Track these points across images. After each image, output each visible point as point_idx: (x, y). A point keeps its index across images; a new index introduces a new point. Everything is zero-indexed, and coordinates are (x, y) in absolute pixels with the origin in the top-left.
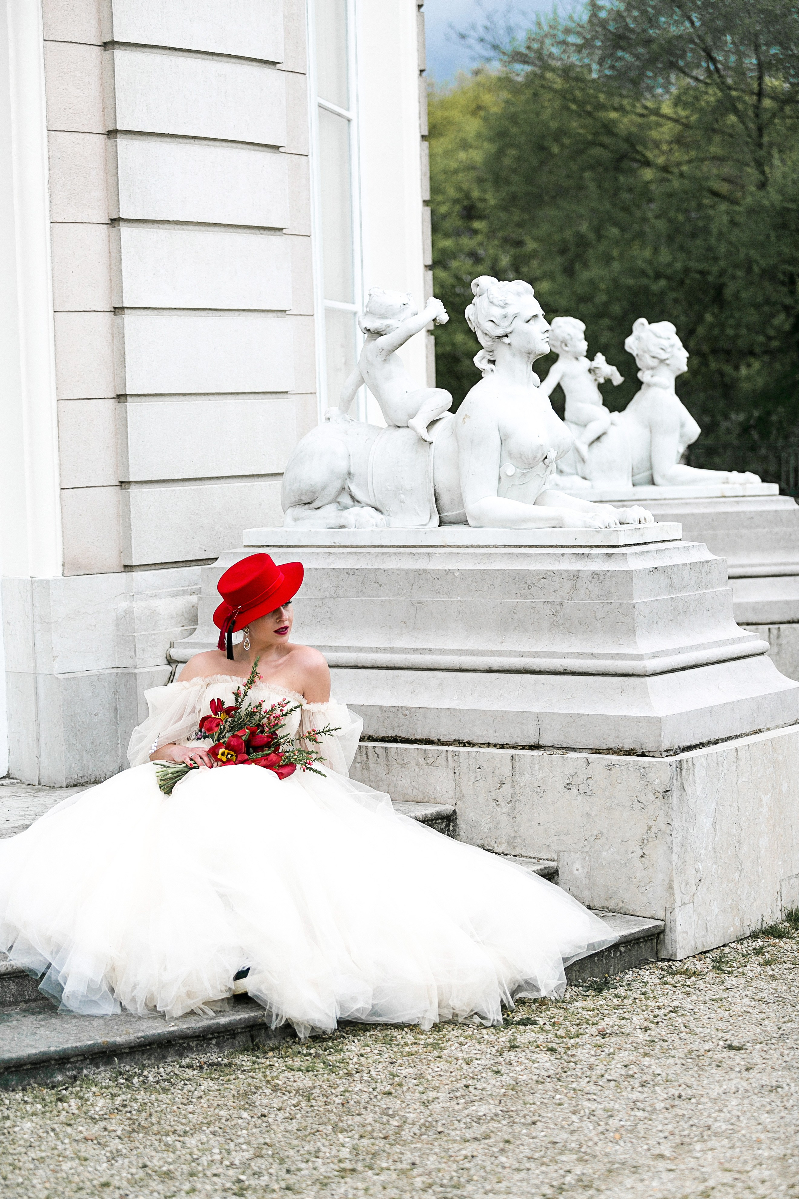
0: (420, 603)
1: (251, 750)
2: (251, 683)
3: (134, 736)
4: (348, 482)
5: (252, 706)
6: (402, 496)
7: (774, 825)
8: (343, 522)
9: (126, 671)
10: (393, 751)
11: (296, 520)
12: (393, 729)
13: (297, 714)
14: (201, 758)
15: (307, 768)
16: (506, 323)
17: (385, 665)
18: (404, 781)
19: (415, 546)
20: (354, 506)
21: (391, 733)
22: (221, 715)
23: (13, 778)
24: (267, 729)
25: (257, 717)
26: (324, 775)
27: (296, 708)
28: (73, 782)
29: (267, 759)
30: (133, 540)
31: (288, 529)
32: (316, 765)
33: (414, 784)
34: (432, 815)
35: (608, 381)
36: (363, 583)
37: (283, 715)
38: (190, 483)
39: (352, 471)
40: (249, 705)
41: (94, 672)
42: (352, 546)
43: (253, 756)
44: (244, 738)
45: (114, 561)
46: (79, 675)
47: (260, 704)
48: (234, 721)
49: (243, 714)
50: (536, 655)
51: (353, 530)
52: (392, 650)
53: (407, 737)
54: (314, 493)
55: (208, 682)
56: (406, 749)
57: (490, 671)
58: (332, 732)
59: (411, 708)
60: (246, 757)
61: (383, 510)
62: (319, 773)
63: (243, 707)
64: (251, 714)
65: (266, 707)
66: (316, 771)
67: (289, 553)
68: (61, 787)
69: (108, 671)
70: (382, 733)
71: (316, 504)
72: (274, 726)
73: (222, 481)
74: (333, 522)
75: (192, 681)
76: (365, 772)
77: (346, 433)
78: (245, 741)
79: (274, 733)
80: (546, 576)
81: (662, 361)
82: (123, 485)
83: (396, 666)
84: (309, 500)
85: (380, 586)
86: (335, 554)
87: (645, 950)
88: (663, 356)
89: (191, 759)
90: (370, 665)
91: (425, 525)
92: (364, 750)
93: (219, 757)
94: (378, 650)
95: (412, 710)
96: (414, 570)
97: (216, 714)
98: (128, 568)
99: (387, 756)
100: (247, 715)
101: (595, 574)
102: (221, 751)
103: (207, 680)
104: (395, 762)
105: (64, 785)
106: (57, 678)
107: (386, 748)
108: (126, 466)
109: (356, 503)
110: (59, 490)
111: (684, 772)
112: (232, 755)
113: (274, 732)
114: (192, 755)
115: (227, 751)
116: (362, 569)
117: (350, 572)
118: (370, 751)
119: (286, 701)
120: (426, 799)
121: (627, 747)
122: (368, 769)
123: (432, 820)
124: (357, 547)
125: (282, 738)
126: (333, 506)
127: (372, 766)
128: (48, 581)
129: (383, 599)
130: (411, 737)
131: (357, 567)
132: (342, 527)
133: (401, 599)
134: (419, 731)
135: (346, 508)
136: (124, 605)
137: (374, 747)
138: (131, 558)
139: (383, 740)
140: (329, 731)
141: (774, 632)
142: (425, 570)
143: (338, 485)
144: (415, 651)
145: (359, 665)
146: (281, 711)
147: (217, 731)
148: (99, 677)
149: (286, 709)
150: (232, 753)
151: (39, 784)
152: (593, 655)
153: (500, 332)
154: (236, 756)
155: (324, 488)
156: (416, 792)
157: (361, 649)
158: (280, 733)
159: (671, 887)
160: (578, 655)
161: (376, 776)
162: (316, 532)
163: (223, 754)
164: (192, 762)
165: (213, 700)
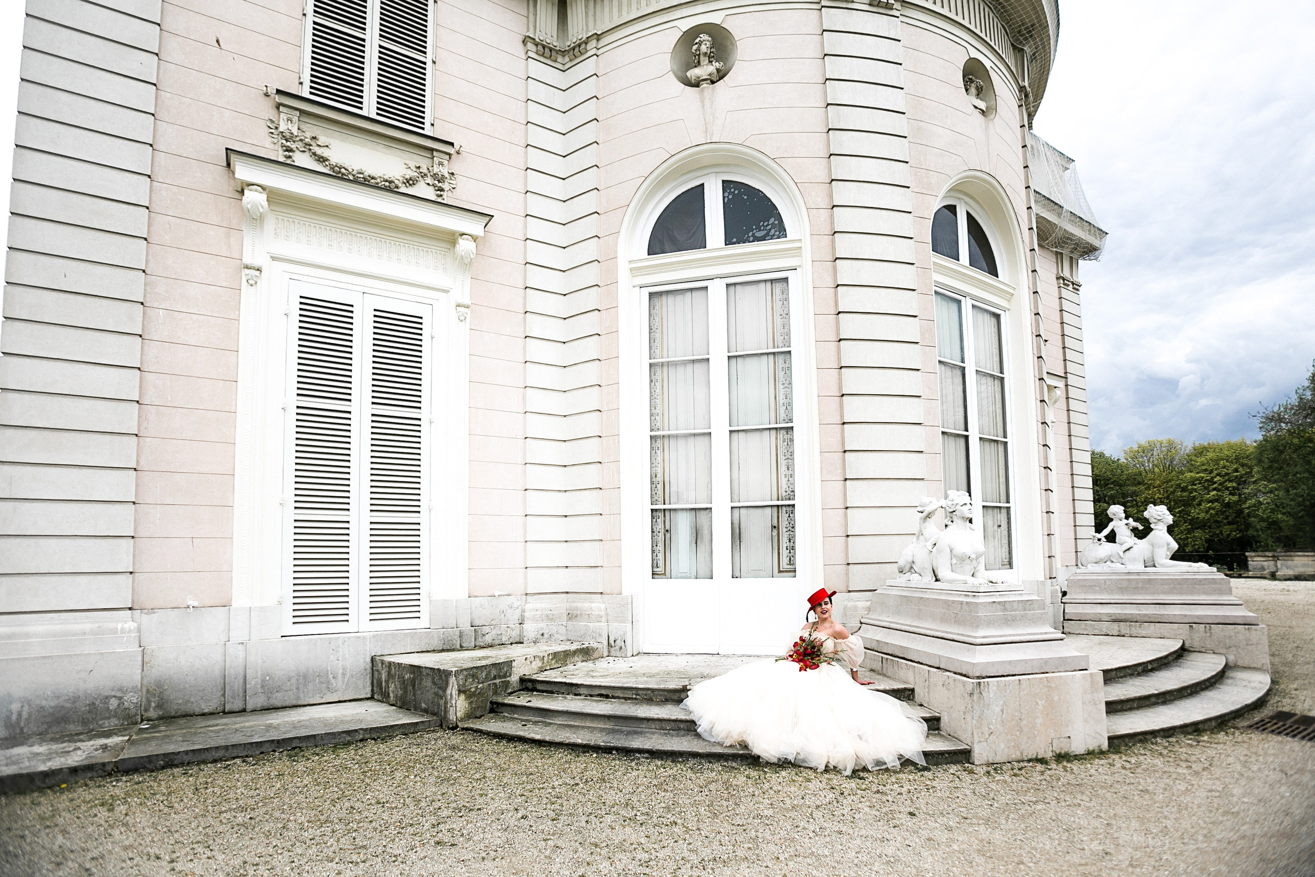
4: (913, 565)
6: (925, 570)
7: (1047, 714)
8: (910, 579)
11: (899, 577)
16: (953, 507)
35: (1137, 529)
38: (876, 564)
39: (914, 561)
45: (845, 589)
50: (947, 632)
51: (911, 582)
54: (902, 568)
57: (933, 637)
59: (908, 648)
71: (904, 572)
74: (908, 579)
80: (954, 602)
81: (1159, 520)
82: (848, 564)
84: (901, 571)
87: (960, 757)
88: (1159, 518)
91: (930, 581)
98: (849, 591)
101: (967, 603)
108: (848, 558)
109: (915, 572)
110: (823, 565)
111: (982, 687)
117: (905, 597)
121: (964, 673)
126: (909, 573)
131: (906, 595)
132: (909, 581)
135: (912, 574)
138: (849, 588)
141: (1208, 627)
143: (909, 566)
152: (962, 635)
153: (952, 510)
155: (904, 567)
159: (973, 734)
160: (958, 634)
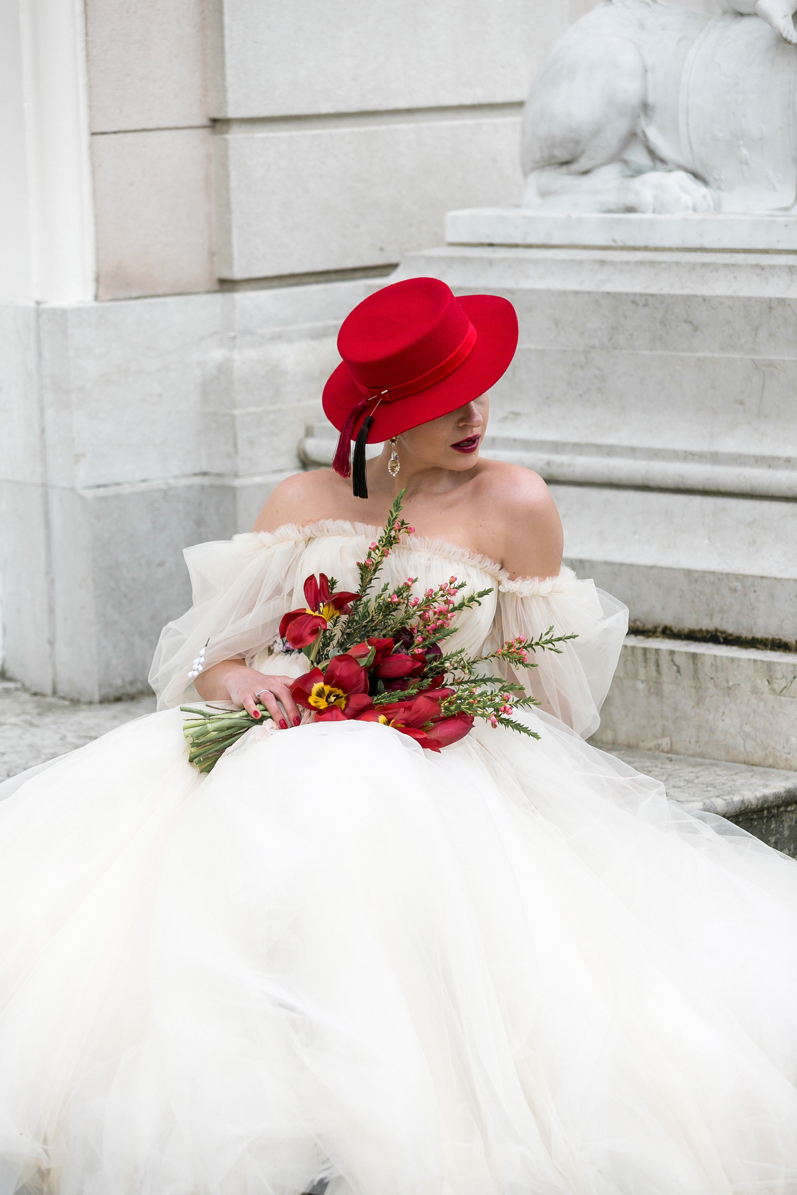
0: (771, 364)
1: (381, 685)
2: (390, 542)
3: (164, 642)
4: (643, 122)
5: (390, 591)
6: (744, 152)
8: (630, 200)
9: (219, 482)
10: (708, 662)
11: (545, 194)
12: (711, 616)
13: (489, 603)
14: (277, 699)
15: (502, 721)
17: (700, 487)
18: (728, 721)
19: (766, 251)
20: (654, 169)
21: (707, 624)
22: (325, 610)
23: (10, 680)
24: (418, 639)
25: (399, 615)
26: (535, 735)
27: (481, 595)
28: (113, 693)
29: (409, 708)
30: (235, 231)
31: (528, 213)
32: (518, 715)
33: (747, 728)
34: (777, 796)
36: (664, 323)
37: (454, 609)
38: (353, 121)
39: (651, 100)
40: (385, 589)
41: (158, 483)
42: (646, 249)
43: (384, 698)
44: (363, 662)
45: (198, 271)
46: (126, 490)
47: (407, 587)
48: (351, 621)
49: (373, 606)
51: (648, 216)
52: (715, 458)
53: (737, 633)
54: (576, 142)
55: (309, 534)
56: (732, 660)
58: (559, 645)
59: (745, 576)
60: (366, 699)
61: (709, 178)
62: (526, 730)
63: (372, 593)
64: (387, 608)
65: (418, 593)
66: (518, 727)
67: (527, 260)
68: (90, 703)
69: (185, 482)
70: (690, 623)
71: (583, 164)
72: (436, 630)
73: (417, 117)
74: (613, 199)
75: (277, 532)
76: (654, 700)
77: (641, 26)
78: (366, 669)
79: (434, 648)
82: (218, 125)
83: (722, 489)
84: (566, 157)
85: (696, 329)
86: (612, 263)
89: (258, 702)
90: (671, 484)
91: (786, 209)
92: (652, 657)
93: (311, 700)
94: (688, 456)
95: (749, 582)
96: (760, 301)
97: (316, 608)
98: (226, 284)
99: (696, 671)
100: (379, 608)
102: (318, 686)
103: (308, 531)
104: (710, 685)
105: (96, 697)
106: (81, 497)
107: (694, 656)
108: (222, 89)
109: (659, 164)
110: (85, 137)
112: (338, 697)
113: (434, 645)
114: (262, 691)
115: (327, 689)
116: (662, 296)
117: (640, 301)
118: (665, 660)
119: (457, 583)
120: (771, 761)
122: (659, 693)
123: (779, 807)
124: (657, 249)
125: (448, 658)
126: (615, 169)
127: (667, 688)
128: (64, 312)
129: (701, 355)
130: (745, 634)
131: (653, 290)
132: (630, 210)
133: (736, 356)
134: (760, 622)
135: (638, 172)
136: (217, 355)
137: (672, 653)
138: (231, 266)
139: (692, 636)
140: (550, 641)
142: (782, 301)
143: (621, 127)
144: (759, 461)
145: (652, 484)
146: (447, 602)
147: (317, 643)
148: (166, 493)
149: (457, 600)
150: (340, 692)
151: (54, 693)
154: (347, 699)
155: (596, 133)
156: (750, 745)
157: (655, 454)
158: (447, 647)
161: (675, 709)
162: (580, 221)
163: (320, 694)
164: (258, 708)
165: (312, 577)
